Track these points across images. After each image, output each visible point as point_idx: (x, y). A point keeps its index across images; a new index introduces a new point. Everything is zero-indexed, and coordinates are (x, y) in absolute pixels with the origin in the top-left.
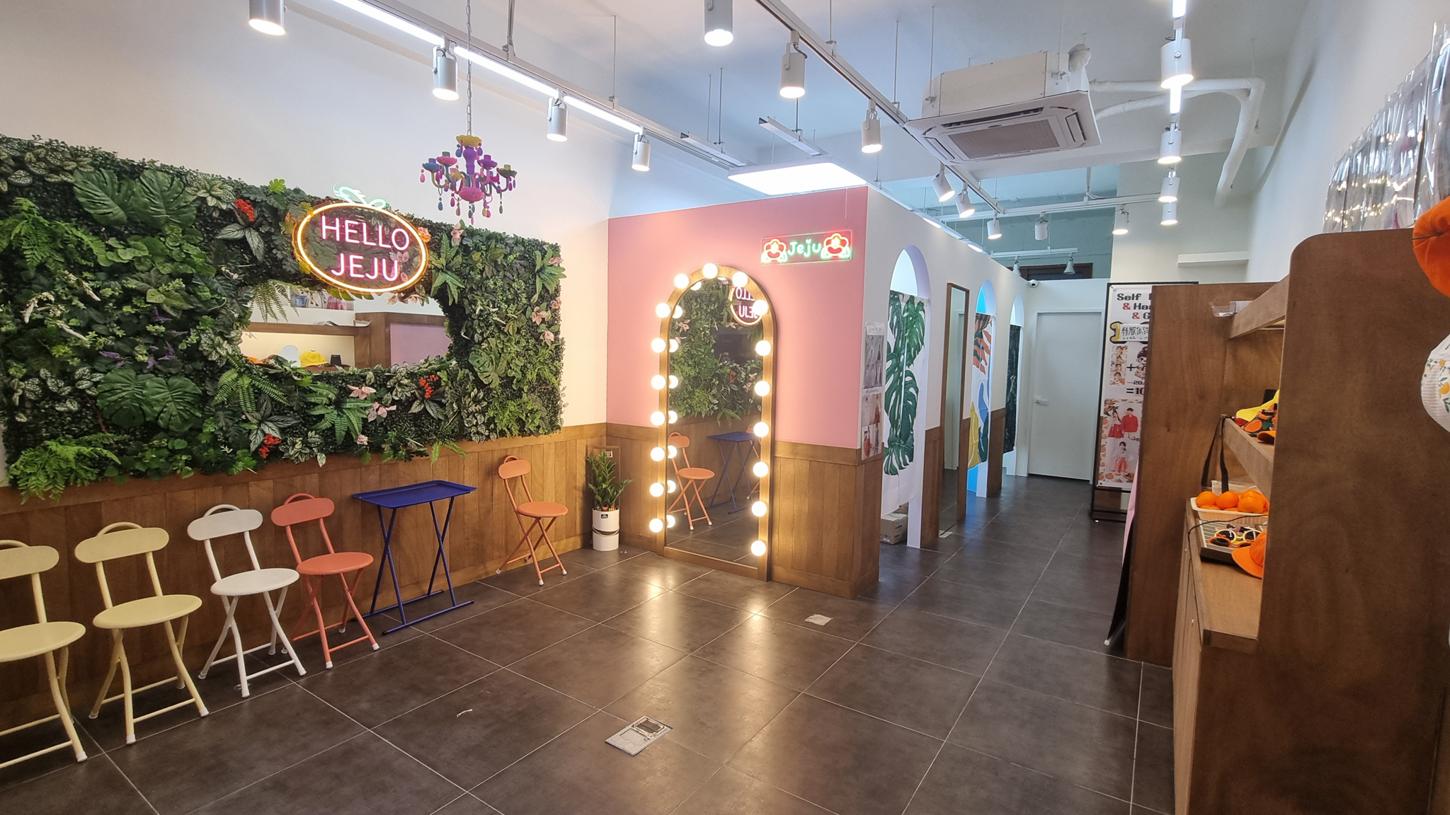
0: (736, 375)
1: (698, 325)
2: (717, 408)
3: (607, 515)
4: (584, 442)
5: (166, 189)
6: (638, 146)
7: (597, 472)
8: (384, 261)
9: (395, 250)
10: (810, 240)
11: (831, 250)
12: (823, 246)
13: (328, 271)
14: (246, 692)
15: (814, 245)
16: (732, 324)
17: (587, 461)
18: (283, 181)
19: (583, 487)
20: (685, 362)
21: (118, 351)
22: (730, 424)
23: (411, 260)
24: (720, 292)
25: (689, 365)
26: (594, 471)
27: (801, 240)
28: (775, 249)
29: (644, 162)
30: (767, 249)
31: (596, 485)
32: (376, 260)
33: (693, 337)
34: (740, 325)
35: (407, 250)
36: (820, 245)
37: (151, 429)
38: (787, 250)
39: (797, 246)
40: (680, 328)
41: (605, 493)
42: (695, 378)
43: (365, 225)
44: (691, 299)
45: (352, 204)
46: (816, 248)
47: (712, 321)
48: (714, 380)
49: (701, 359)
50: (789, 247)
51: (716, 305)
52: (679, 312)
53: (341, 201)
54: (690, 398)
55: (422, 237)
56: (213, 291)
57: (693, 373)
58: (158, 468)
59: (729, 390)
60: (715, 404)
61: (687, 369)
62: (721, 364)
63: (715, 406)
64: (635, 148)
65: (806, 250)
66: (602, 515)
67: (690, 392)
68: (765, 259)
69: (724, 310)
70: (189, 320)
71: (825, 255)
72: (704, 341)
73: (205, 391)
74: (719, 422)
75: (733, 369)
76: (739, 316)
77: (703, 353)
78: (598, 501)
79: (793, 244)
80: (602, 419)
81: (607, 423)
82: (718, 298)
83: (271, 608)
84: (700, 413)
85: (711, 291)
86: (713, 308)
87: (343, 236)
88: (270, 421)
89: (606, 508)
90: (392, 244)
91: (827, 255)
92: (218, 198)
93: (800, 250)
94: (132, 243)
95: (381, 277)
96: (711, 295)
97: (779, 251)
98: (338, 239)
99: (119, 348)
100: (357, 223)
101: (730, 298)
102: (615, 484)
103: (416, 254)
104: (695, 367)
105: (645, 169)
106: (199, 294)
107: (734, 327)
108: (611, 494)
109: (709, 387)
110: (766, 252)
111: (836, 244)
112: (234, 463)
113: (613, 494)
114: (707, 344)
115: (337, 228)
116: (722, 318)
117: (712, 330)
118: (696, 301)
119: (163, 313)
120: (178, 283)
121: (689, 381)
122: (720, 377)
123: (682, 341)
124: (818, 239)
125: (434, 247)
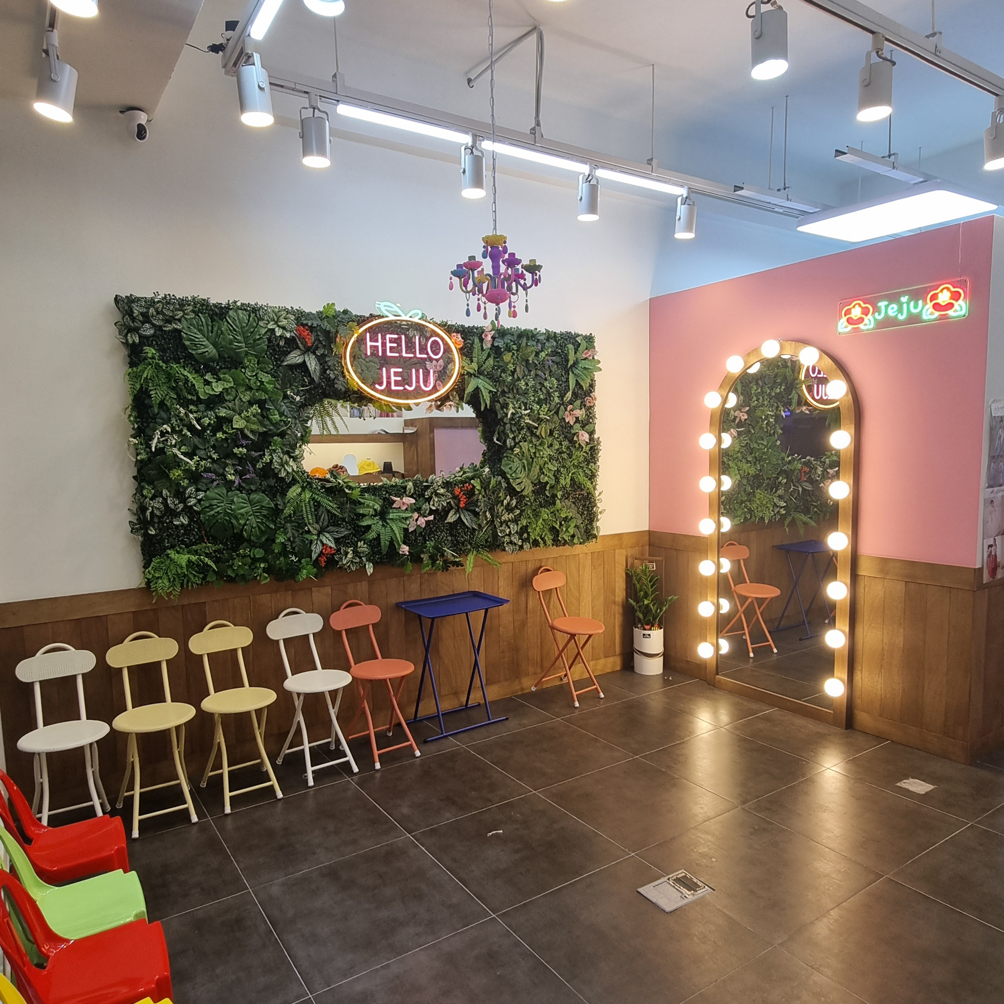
0: (810, 471)
1: (758, 413)
2: (784, 512)
3: (649, 635)
4: (624, 552)
5: (245, 325)
6: (682, 210)
7: (638, 586)
8: (421, 371)
9: (431, 360)
10: (907, 297)
11: (937, 307)
12: (925, 303)
13: (372, 386)
14: (311, 783)
15: (912, 303)
16: (804, 408)
17: (627, 574)
18: (333, 304)
19: (623, 602)
20: (743, 458)
21: (215, 472)
22: (802, 532)
23: (445, 368)
24: (788, 372)
25: (748, 462)
26: (634, 585)
27: (894, 298)
28: (856, 313)
29: (689, 229)
30: (845, 315)
31: (637, 600)
32: (414, 370)
33: (753, 428)
34: (815, 409)
35: (441, 357)
36: (920, 302)
37: (237, 539)
38: (873, 313)
39: (887, 307)
40: (735, 418)
41: (647, 610)
42: (756, 476)
43: (403, 337)
44: (750, 383)
45: (392, 318)
46: (916, 307)
47: (777, 407)
48: (781, 478)
49: (764, 453)
50: (877, 309)
51: (783, 387)
52: (733, 400)
53: (383, 317)
54: (750, 501)
55: (454, 343)
56: (281, 414)
57: (752, 471)
58: (244, 574)
59: (800, 489)
60: (782, 507)
61: (745, 466)
62: (790, 458)
63: (782, 510)
64: (678, 214)
65: (900, 310)
66: (644, 635)
67: (749, 494)
68: (843, 326)
69: (794, 392)
70: (263, 441)
71: (928, 313)
72: (767, 432)
73: (276, 505)
74: (787, 530)
75: (805, 464)
76: (813, 398)
77: (766, 446)
78: (639, 619)
79: (882, 304)
80: (644, 526)
81: (649, 531)
82: (785, 378)
83: (330, 707)
84: (762, 518)
85: (776, 371)
86: (778, 391)
87: (384, 351)
88: (326, 532)
89: (649, 627)
90: (427, 354)
91: (932, 314)
92: (284, 328)
93: (892, 310)
94: (222, 376)
95: (418, 387)
96: (776, 376)
97: (863, 316)
98: (380, 354)
99: (215, 470)
100: (396, 336)
101: (802, 377)
102: (659, 601)
103: (450, 361)
104: (755, 464)
105: (690, 236)
106: (271, 417)
107: (807, 412)
108: (654, 612)
109: (773, 486)
110: (844, 319)
111: (944, 298)
112: (300, 571)
113: (656, 611)
114: (770, 435)
115: (379, 344)
116: (791, 402)
117: (777, 417)
118: (757, 384)
119: (245, 437)
120: (255, 409)
121: (748, 480)
122: (788, 474)
123: (739, 433)
124: (917, 295)
125: (466, 352)
